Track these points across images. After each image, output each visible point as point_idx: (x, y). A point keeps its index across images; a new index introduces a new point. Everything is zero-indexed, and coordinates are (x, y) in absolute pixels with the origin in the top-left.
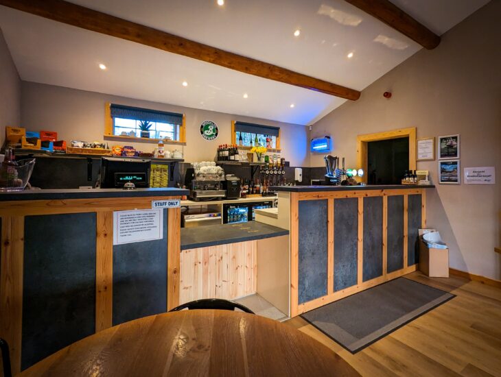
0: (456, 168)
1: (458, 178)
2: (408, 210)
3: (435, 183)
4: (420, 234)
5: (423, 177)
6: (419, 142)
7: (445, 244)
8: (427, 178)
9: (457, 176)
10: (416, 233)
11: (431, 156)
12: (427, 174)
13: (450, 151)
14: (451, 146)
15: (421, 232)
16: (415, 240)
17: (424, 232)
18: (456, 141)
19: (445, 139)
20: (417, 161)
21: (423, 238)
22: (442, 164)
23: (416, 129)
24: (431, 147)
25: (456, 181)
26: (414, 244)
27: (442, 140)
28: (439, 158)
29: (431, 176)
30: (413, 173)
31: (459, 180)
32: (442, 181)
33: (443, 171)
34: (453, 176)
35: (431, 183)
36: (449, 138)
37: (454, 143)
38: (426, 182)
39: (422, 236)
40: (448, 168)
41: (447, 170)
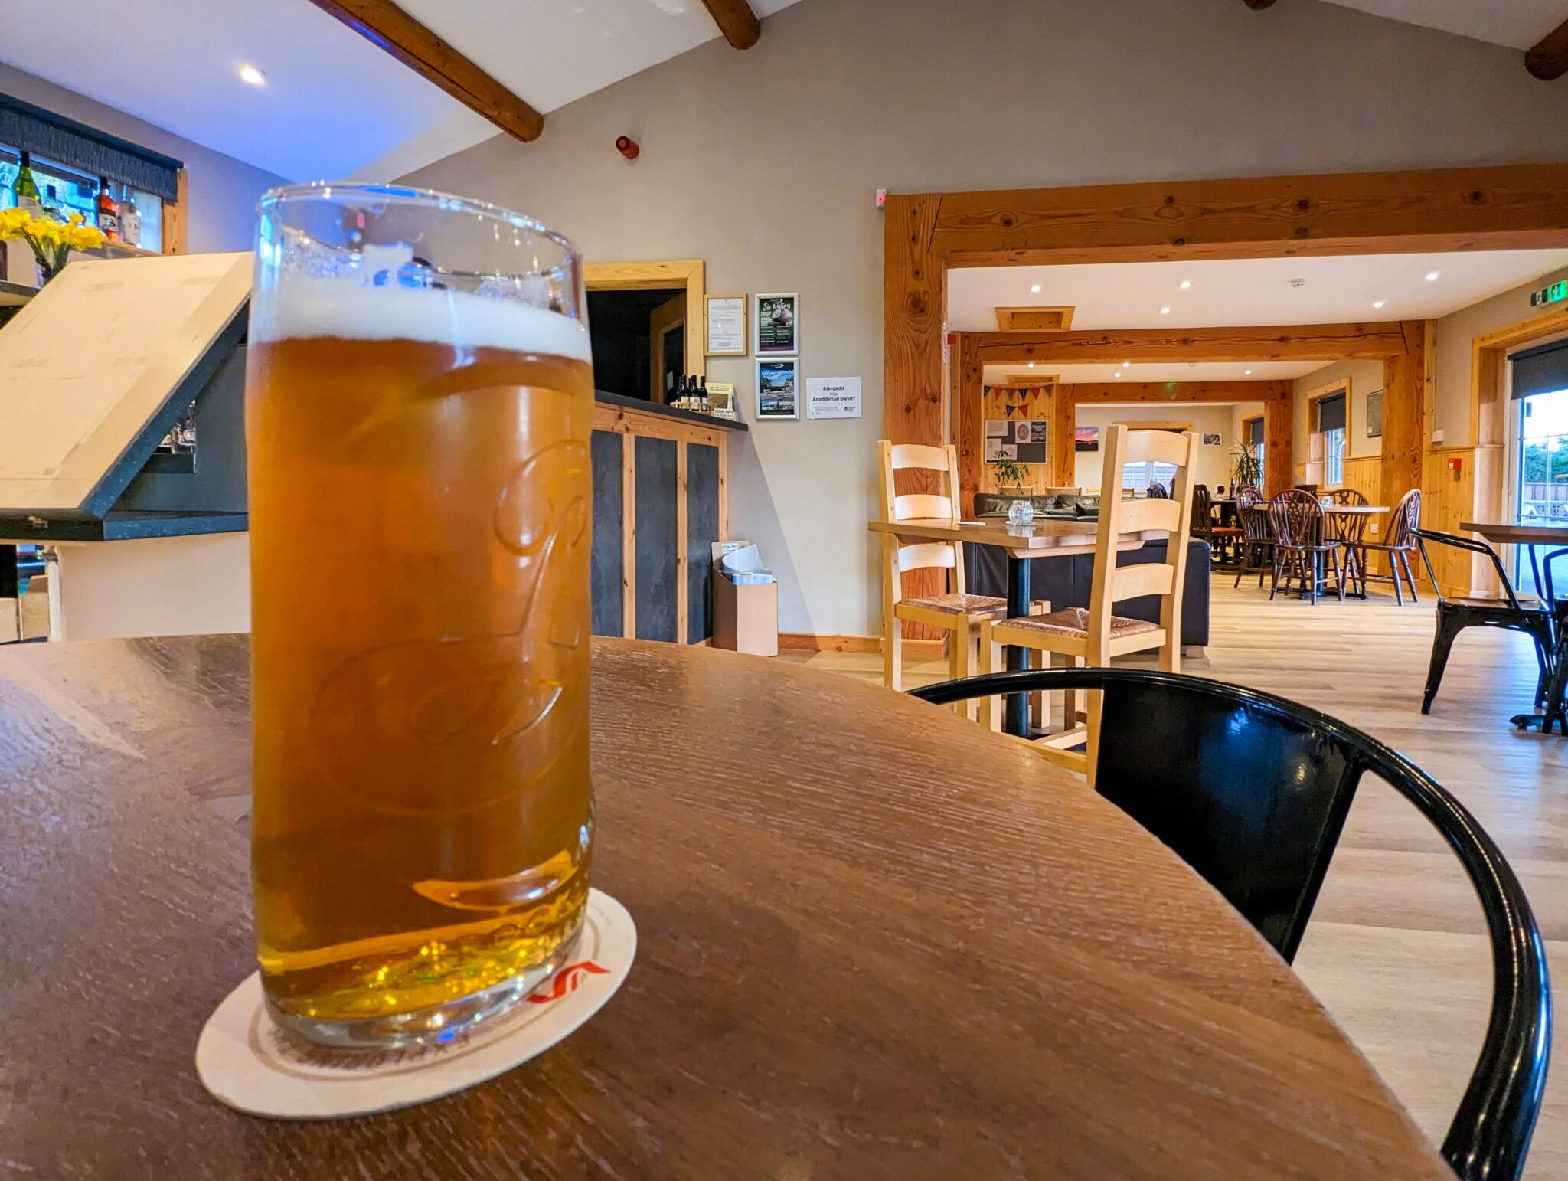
0: (792, 379)
1: (796, 404)
2: (688, 487)
3: (747, 419)
4: (715, 557)
5: (721, 400)
6: (712, 303)
7: (770, 573)
8: (730, 403)
9: (792, 400)
10: (707, 555)
11: (738, 346)
12: (730, 393)
13: (778, 336)
14: (780, 322)
15: (719, 550)
16: (704, 574)
17: (725, 551)
18: (792, 309)
19: (770, 301)
20: (706, 358)
21: (722, 566)
22: (764, 366)
23: (704, 264)
24: (739, 317)
25: (791, 412)
26: (702, 583)
27: (762, 301)
28: (757, 352)
29: (739, 400)
30: (699, 385)
31: (796, 411)
32: (763, 412)
33: (765, 386)
34: (785, 399)
35: (739, 416)
36: (777, 299)
37: (788, 314)
38: (728, 414)
39: (720, 560)
40: (777, 378)
41: (773, 384)
